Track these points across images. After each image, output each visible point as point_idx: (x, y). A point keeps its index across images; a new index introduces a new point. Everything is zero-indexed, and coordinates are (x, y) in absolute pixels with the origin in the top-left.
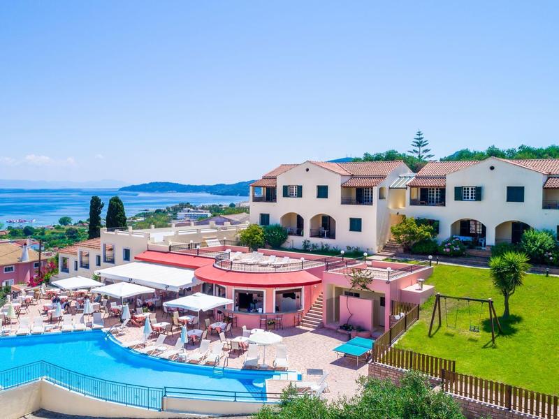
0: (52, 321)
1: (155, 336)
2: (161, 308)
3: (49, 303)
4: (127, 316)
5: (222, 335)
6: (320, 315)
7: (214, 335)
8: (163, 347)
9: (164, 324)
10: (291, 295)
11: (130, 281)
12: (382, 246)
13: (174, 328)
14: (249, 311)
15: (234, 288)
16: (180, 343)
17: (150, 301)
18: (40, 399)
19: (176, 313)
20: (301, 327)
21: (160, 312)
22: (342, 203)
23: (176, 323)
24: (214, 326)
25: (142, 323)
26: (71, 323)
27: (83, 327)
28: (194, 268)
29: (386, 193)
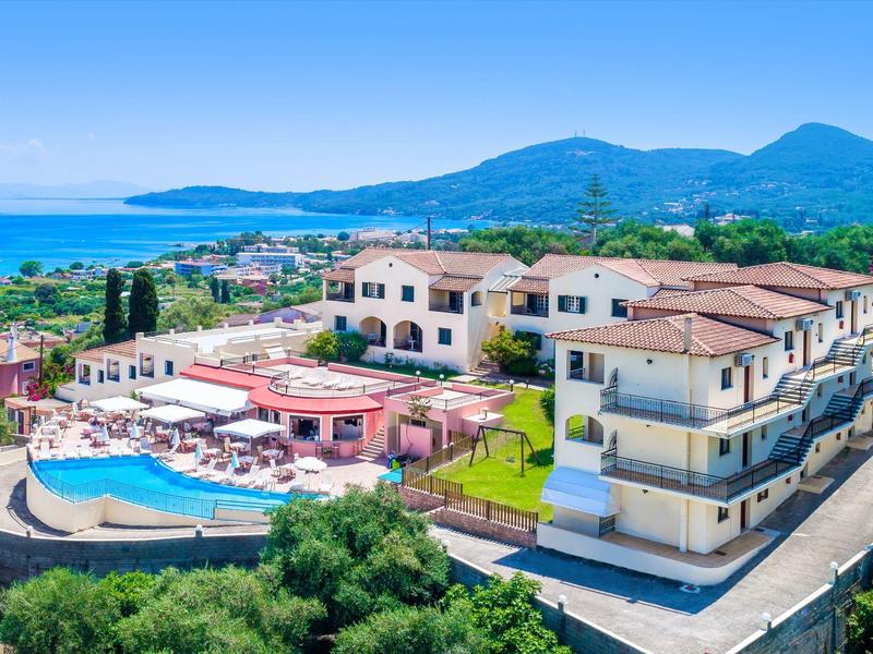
0: (95, 445)
1: (205, 462)
2: (211, 434)
3: (87, 426)
4: (177, 442)
5: (272, 462)
6: (382, 444)
7: (265, 462)
8: (215, 472)
9: (214, 451)
10: (352, 421)
11: (177, 403)
12: (476, 364)
13: (225, 455)
14: (305, 438)
15: (289, 414)
16: (230, 468)
17: (198, 426)
18: (105, 513)
19: (227, 440)
20: (360, 457)
21: (210, 439)
22: (430, 309)
23: (227, 450)
24: (266, 453)
25: (191, 449)
26: (119, 447)
27: (130, 452)
28: (249, 388)
29: (483, 298)
